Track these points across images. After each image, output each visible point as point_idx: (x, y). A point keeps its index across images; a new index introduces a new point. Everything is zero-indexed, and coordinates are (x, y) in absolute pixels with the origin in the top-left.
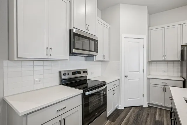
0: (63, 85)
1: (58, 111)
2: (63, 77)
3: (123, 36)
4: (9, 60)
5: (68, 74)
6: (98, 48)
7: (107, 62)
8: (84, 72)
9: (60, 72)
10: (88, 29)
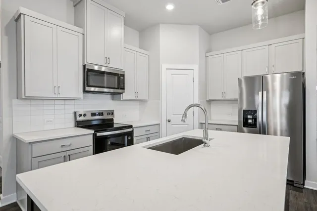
0: (78, 127)
1: (62, 146)
2: (79, 119)
3: (164, 66)
4: (17, 98)
5: (85, 115)
6: (124, 84)
7: (145, 101)
8: (108, 114)
9: (75, 113)
10: (108, 62)
